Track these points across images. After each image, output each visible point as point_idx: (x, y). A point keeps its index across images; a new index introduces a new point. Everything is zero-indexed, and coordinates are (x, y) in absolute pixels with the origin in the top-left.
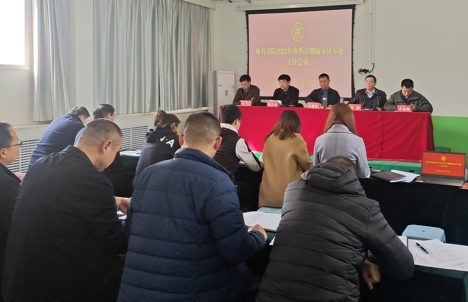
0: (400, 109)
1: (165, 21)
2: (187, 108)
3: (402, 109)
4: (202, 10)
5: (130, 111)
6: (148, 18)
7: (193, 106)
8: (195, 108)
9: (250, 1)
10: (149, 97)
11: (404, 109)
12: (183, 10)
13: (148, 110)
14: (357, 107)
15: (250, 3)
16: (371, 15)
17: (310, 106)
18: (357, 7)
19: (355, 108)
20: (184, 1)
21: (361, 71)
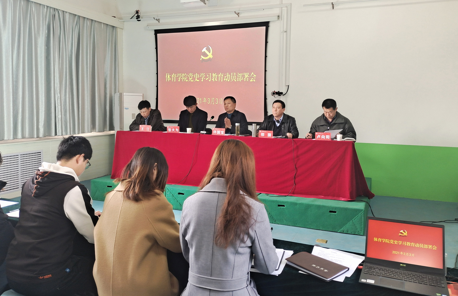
0: (319, 136)
1: (63, 38)
2: (90, 131)
3: (321, 137)
4: (108, 29)
5: (20, 135)
6: (41, 33)
7: (97, 130)
8: (99, 131)
9: (159, 20)
10: (43, 120)
11: (323, 137)
12: (85, 28)
13: (41, 134)
14: (268, 134)
15: (159, 22)
16: (286, 33)
17: (216, 132)
18: (271, 25)
19: (266, 135)
20: (87, 18)
21: (274, 93)
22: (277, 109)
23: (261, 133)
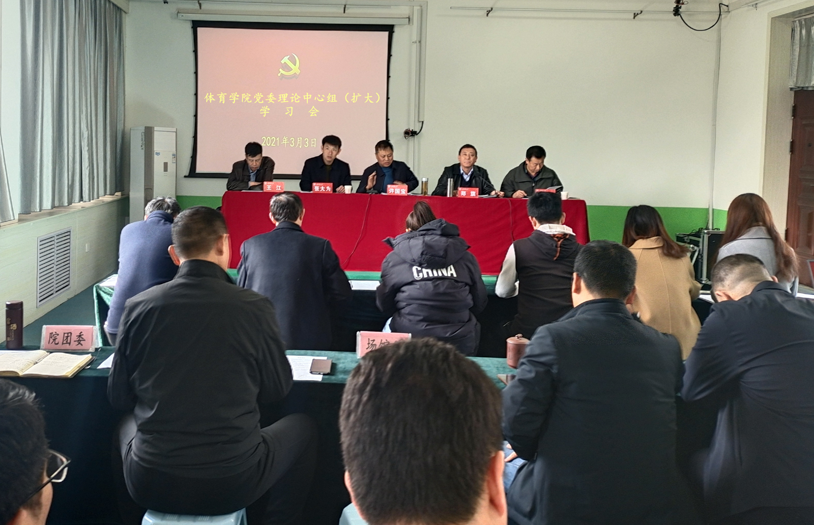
7: (108, 191)
9: (201, 4)
15: (201, 9)
16: (419, 43)
17: (393, 191)
18: (396, 29)
19: (468, 193)
21: (408, 133)
22: (470, 156)
23: (460, 192)
